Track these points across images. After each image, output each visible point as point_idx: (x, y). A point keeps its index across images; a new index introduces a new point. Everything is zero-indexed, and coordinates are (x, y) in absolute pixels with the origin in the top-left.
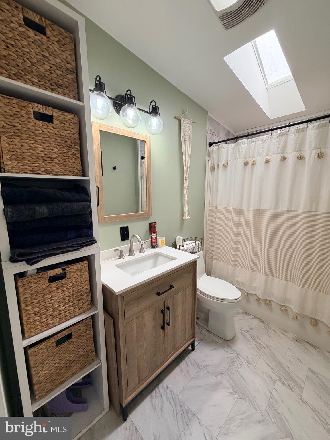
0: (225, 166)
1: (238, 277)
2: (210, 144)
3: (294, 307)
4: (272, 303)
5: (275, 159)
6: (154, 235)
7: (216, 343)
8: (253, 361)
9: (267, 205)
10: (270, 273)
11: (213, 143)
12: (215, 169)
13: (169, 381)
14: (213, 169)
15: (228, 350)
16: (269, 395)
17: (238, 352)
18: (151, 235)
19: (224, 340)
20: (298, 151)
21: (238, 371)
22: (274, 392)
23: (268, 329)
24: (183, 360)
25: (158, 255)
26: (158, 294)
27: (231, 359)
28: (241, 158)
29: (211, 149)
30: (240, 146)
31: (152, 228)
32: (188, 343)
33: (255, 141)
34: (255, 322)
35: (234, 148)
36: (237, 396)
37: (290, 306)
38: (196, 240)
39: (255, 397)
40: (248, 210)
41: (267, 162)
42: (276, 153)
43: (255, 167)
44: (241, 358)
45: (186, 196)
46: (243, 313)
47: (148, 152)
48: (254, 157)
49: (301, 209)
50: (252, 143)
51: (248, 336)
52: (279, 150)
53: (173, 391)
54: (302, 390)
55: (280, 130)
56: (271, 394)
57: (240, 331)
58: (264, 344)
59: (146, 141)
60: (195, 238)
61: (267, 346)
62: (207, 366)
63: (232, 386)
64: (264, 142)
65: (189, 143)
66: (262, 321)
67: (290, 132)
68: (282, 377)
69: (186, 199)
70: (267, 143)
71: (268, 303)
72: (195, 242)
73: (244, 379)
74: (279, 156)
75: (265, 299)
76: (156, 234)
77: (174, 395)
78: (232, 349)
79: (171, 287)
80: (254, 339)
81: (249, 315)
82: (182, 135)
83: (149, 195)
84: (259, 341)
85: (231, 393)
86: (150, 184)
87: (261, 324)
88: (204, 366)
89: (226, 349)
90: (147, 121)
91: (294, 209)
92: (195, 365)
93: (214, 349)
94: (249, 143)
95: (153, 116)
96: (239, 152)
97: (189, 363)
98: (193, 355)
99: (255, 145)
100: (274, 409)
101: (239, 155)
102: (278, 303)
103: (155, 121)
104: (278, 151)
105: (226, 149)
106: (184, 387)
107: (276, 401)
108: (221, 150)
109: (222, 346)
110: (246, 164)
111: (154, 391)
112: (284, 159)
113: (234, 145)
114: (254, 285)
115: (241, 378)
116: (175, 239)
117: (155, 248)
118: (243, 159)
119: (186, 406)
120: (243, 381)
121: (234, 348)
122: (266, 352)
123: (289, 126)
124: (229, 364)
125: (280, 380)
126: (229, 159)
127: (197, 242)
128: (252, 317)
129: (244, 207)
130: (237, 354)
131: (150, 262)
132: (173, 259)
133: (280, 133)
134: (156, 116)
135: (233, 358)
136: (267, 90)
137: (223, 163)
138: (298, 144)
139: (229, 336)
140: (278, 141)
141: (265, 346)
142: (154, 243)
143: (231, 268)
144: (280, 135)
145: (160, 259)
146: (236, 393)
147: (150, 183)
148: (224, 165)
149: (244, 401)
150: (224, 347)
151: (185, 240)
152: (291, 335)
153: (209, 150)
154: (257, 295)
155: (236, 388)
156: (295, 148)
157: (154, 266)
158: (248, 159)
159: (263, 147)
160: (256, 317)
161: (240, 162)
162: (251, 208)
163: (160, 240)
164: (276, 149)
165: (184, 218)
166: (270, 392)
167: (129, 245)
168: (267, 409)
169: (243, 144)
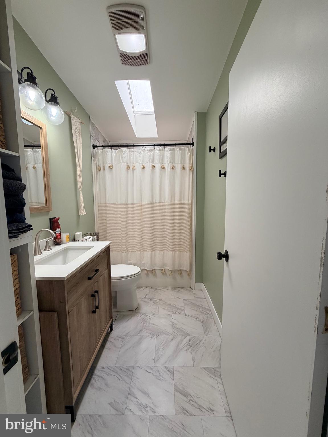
0: (111, 168)
1: (130, 261)
2: (94, 147)
3: (169, 268)
4: (156, 271)
5: (148, 167)
6: (58, 231)
7: (128, 316)
8: (156, 312)
9: (146, 200)
10: (153, 249)
11: (97, 146)
12: (100, 169)
13: (101, 363)
14: (99, 169)
15: (138, 316)
16: (171, 323)
17: (145, 313)
18: (55, 231)
19: (132, 312)
20: (161, 163)
21: (149, 323)
22: (173, 321)
23: (156, 290)
24: (106, 342)
25: (66, 250)
26: (90, 278)
27: (143, 319)
28: (125, 163)
29: (95, 151)
30: (122, 153)
31: (54, 224)
32: (108, 324)
33: (134, 152)
34: (147, 290)
35: (117, 153)
36: (155, 336)
37: (167, 268)
38: (91, 236)
39: (165, 330)
40: (133, 204)
41: (143, 168)
42: (148, 162)
43: (135, 171)
44: (148, 315)
45: (81, 192)
46: (137, 288)
47: (45, 141)
48: (133, 163)
49: (166, 201)
50: (131, 152)
51: (146, 300)
52: (150, 161)
53: (110, 367)
54: (184, 310)
56: (172, 322)
57: (140, 299)
58: (158, 299)
59: (41, 128)
60: (90, 233)
61: (160, 300)
62: (128, 333)
63: (150, 333)
64: (140, 154)
65: (80, 141)
66: (151, 288)
67: (155, 149)
68: (174, 311)
69: (81, 195)
70: (142, 154)
71: (153, 272)
73: (155, 325)
74: (151, 165)
75: (152, 269)
76: (60, 229)
77: (112, 368)
78: (140, 313)
79: (97, 271)
80: (151, 300)
81: (142, 287)
82: (73, 132)
83: (48, 187)
84: (154, 299)
85: (151, 337)
86: (49, 176)
87: (151, 289)
88: (125, 335)
89: (137, 315)
91: (163, 201)
92: (119, 339)
93: (128, 320)
94: (130, 151)
95: (51, 104)
96: (122, 157)
97: (113, 341)
98: (113, 334)
99: (133, 154)
100: (177, 328)
101: (122, 160)
102: (160, 269)
103: (55, 111)
104: (149, 161)
105: (110, 154)
106: (117, 358)
107: (176, 324)
108: (107, 154)
109: (132, 316)
110: (128, 168)
111: (92, 379)
112: (154, 167)
113: (116, 151)
114: (143, 262)
115: (154, 325)
116: (73, 236)
117: (60, 244)
118: (126, 164)
119: (125, 367)
120: (155, 326)
121: (141, 312)
122: (161, 303)
123: (154, 145)
124: (143, 322)
125: (173, 313)
126: (114, 162)
127: (94, 237)
128: (144, 288)
129: (130, 202)
130: (145, 314)
131: (60, 258)
133: (150, 149)
134: (56, 105)
135: (143, 318)
136: (134, 115)
137: (109, 165)
138: (161, 159)
139: (135, 307)
140: (149, 154)
141: (159, 300)
142: (59, 239)
143: (124, 254)
144: (150, 150)
145: (70, 254)
146: (154, 335)
147: (49, 175)
148: (109, 167)
149: (160, 336)
150: (134, 315)
151: (84, 236)
152: (170, 288)
153: (93, 152)
154: (146, 269)
155: (152, 332)
156: (160, 161)
157: (65, 262)
158: (129, 164)
159: (140, 157)
160: (146, 287)
161: (124, 166)
162: (135, 202)
163: (65, 236)
164: (149, 159)
165: (80, 214)
166: (171, 322)
168: (173, 331)
169: (124, 151)
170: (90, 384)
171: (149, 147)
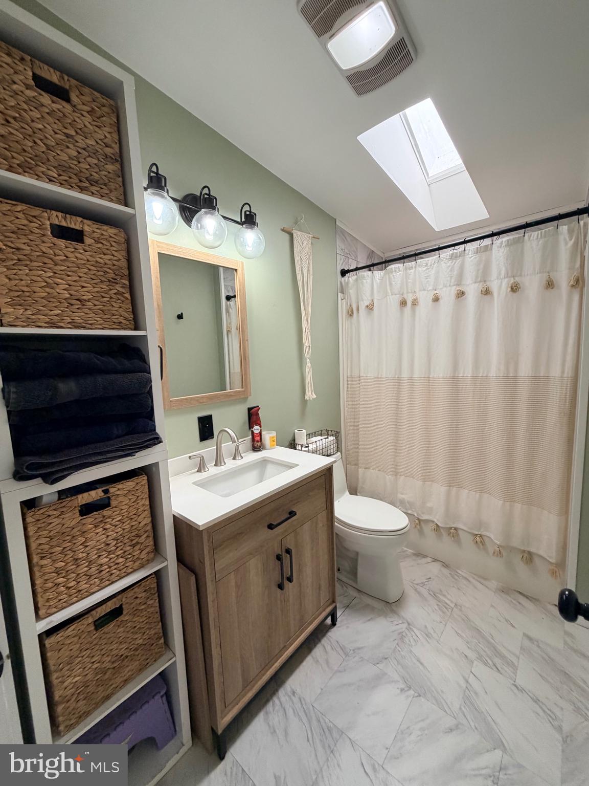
0: (370, 308)
1: (402, 494)
2: (344, 273)
3: (494, 535)
4: (460, 532)
5: (448, 295)
6: (256, 429)
7: (372, 609)
8: (435, 632)
9: (441, 369)
10: (453, 481)
11: (348, 271)
12: (353, 313)
13: (296, 681)
14: (350, 313)
15: (392, 619)
16: (464, 685)
17: (409, 620)
18: (253, 428)
19: (385, 603)
20: (480, 282)
21: (411, 651)
22: (472, 679)
23: (456, 577)
24: (317, 643)
25: (265, 462)
26: (271, 527)
27: (399, 634)
28: (396, 295)
29: (345, 280)
30: (391, 276)
31: (253, 416)
32: (324, 612)
33: (415, 267)
34: (435, 568)
35: (383, 278)
36: (411, 692)
37: (488, 534)
38: (328, 435)
39: (442, 692)
40: (411, 378)
41: (436, 299)
42: (448, 285)
43: (417, 308)
44: (415, 630)
45: (308, 360)
46: (415, 554)
47: (242, 288)
48: (415, 292)
49: (493, 373)
50: (410, 270)
51: (424, 591)
52: (453, 280)
53: (304, 699)
54: (515, 668)
55: (453, 248)
56: (467, 682)
57: (411, 584)
58: (452, 602)
59: (236, 270)
60: (327, 431)
61: (456, 605)
62: (359, 649)
63: (404, 678)
64: (429, 269)
65: (308, 271)
66: (446, 565)
67: (467, 252)
68: (482, 653)
69: (309, 364)
70: (434, 269)
71: (453, 533)
72: (328, 438)
73: (421, 664)
74: (454, 291)
75: (448, 526)
76: (260, 427)
77: (306, 704)
78: (399, 616)
79: (292, 514)
80: (434, 595)
81: (425, 556)
82: (297, 258)
83: (245, 359)
84: (442, 598)
85: (402, 690)
86: (247, 342)
87: (446, 571)
88: (354, 650)
89: (390, 617)
90: (237, 236)
91: (483, 374)
92: (339, 649)
93: (369, 620)
94: (406, 269)
95: (246, 228)
96: (391, 284)
97: (328, 648)
98: (334, 634)
99: (415, 271)
100: (473, 705)
101: (391, 290)
102: (469, 531)
103: (250, 236)
104: (450, 282)
105: (369, 281)
106: (322, 689)
107: (476, 693)
108: (362, 283)
109: (382, 613)
110: (403, 303)
111: (271, 703)
112: (461, 294)
113: (382, 273)
114: (429, 505)
115: (419, 665)
116: (292, 434)
117: (259, 451)
118: (398, 295)
119: (327, 721)
120: (421, 667)
121: (402, 613)
122: (456, 616)
123: (465, 242)
124: (396, 642)
125: (480, 658)
126: (376, 297)
127: (331, 438)
128: (429, 560)
129: (405, 375)
130: (409, 624)
131: (253, 475)
132: (290, 466)
133: (453, 254)
134: (252, 228)
135: (401, 631)
136: (429, 185)
137: (367, 303)
138: (480, 271)
139: (393, 596)
140: (449, 266)
141: (453, 605)
142: (258, 441)
143: (389, 478)
144: (452, 257)
145: (270, 468)
146: (410, 688)
147: (247, 340)
148: (367, 306)
149: (423, 700)
150: (386, 616)
151: (309, 436)
152: (494, 584)
153: (341, 283)
154: (435, 520)
155: (409, 680)
156: (477, 277)
157: (261, 479)
158: (405, 296)
159: (428, 276)
160: (435, 560)
161: (394, 301)
162: (416, 375)
163: (268, 437)
164: (449, 279)
165: (307, 398)
166: (464, 678)
167: (216, 447)
168: (462, 707)
169: (395, 271)
170: (264, 710)
171: (449, 251)
